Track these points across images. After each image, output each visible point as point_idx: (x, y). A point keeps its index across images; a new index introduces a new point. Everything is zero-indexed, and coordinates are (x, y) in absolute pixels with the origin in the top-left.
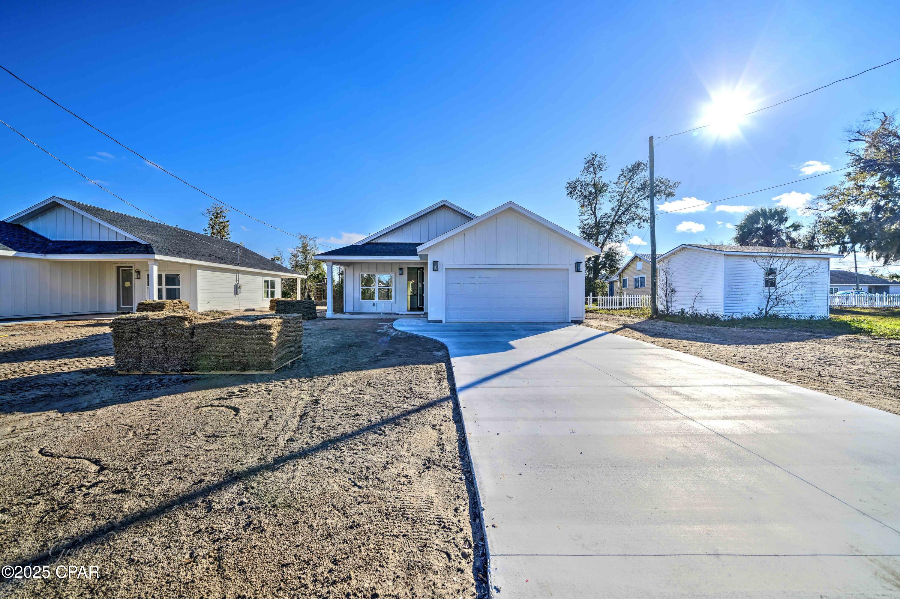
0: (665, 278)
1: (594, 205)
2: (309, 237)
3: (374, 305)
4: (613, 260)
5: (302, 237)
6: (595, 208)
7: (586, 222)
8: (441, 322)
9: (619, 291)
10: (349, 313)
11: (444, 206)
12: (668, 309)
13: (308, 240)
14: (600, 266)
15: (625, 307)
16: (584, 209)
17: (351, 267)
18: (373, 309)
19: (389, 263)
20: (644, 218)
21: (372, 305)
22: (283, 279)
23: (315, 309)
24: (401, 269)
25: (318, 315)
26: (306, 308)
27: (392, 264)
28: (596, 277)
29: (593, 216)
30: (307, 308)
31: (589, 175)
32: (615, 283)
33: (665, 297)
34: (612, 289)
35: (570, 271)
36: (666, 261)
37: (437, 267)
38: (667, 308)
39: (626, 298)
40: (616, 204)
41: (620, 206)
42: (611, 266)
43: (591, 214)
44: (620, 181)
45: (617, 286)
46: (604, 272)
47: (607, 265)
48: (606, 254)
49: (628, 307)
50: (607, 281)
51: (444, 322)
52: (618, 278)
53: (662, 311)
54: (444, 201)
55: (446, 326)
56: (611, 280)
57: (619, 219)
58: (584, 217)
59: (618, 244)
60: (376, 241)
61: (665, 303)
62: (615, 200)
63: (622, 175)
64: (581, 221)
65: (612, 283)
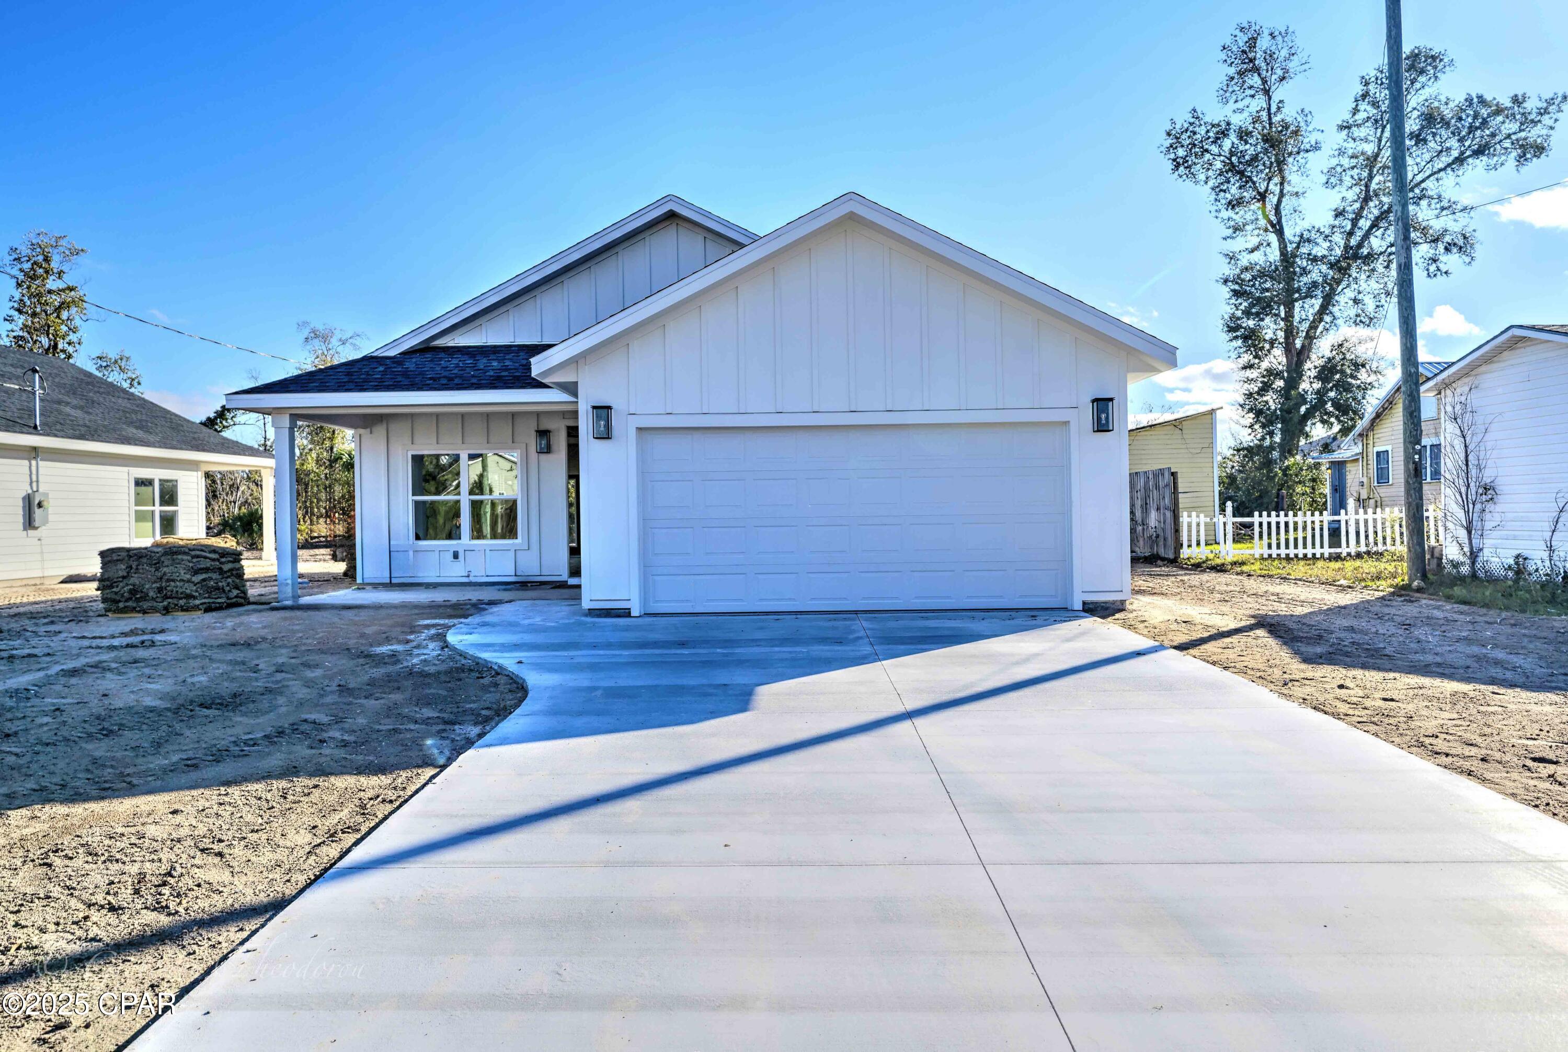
0: (1459, 448)
1: (1272, 200)
2: (338, 335)
3: (456, 556)
4: (1348, 388)
5: (315, 334)
6: (1277, 209)
7: (1245, 260)
8: (626, 613)
9: (1364, 495)
10: (376, 586)
11: (671, 216)
12: (1474, 556)
13: (334, 342)
14: (1303, 409)
15: (1353, 549)
16: (1239, 216)
17: (380, 430)
18: (455, 572)
19: (506, 414)
20: (1448, 239)
21: (450, 556)
22: (208, 475)
23: (239, 573)
24: (543, 434)
25: (253, 592)
26: (196, 572)
27: (513, 417)
28: (1288, 448)
29: (1273, 238)
30: (206, 570)
31: (1248, 100)
32: (1349, 467)
33: (1461, 515)
34: (1339, 490)
35: (1073, 427)
36: (1462, 388)
37: (608, 427)
38: (1472, 552)
39: (1352, 518)
40: (1351, 195)
41: (1367, 199)
42: (1343, 409)
43: (1266, 230)
44: (1361, 116)
45: (1354, 476)
46: (1318, 431)
47: (1329, 407)
48: (1323, 368)
49: (1363, 549)
50: (1325, 460)
51: (635, 612)
52: (1357, 449)
53: (1456, 565)
54: (668, 198)
55: (637, 628)
56: (1338, 456)
57: (1360, 245)
58: (1240, 243)
59: (1363, 332)
60: (440, 342)
61: (1462, 534)
62: (1348, 181)
63: (1365, 96)
64: (1232, 258)
65: (1339, 467)
